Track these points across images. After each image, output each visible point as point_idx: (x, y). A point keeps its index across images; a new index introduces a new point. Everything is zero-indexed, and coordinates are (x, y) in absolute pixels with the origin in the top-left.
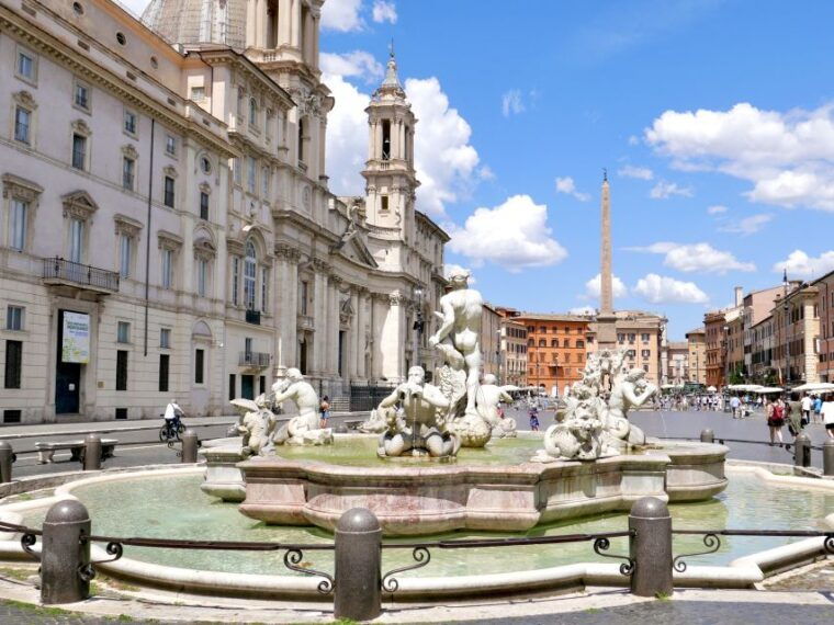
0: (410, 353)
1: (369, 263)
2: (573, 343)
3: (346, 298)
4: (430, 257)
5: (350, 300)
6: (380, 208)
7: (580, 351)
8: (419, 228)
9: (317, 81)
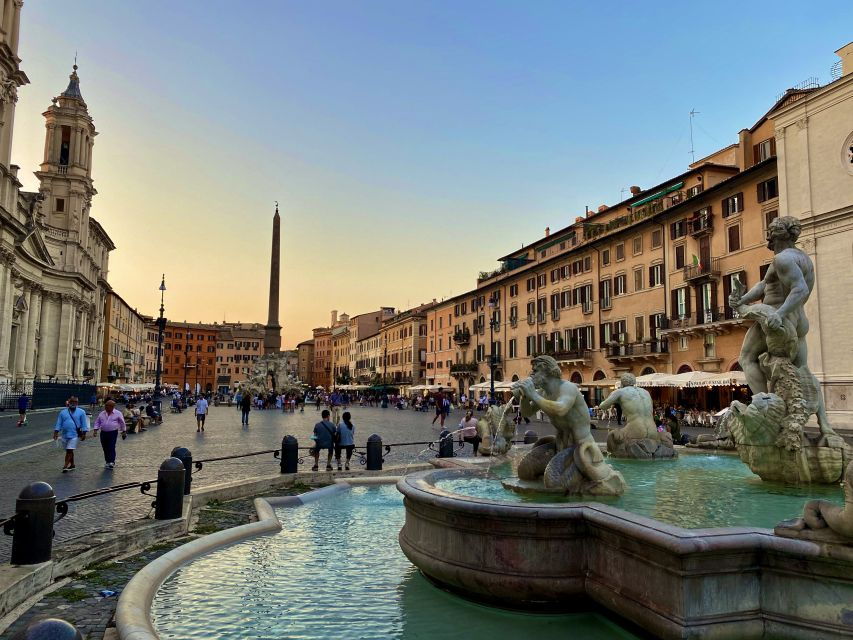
0: (78, 350)
1: (45, 261)
2: (205, 349)
3: (19, 293)
4: (98, 262)
5: (24, 295)
6: (55, 209)
7: (211, 355)
8: (91, 235)
9: (17, 67)
